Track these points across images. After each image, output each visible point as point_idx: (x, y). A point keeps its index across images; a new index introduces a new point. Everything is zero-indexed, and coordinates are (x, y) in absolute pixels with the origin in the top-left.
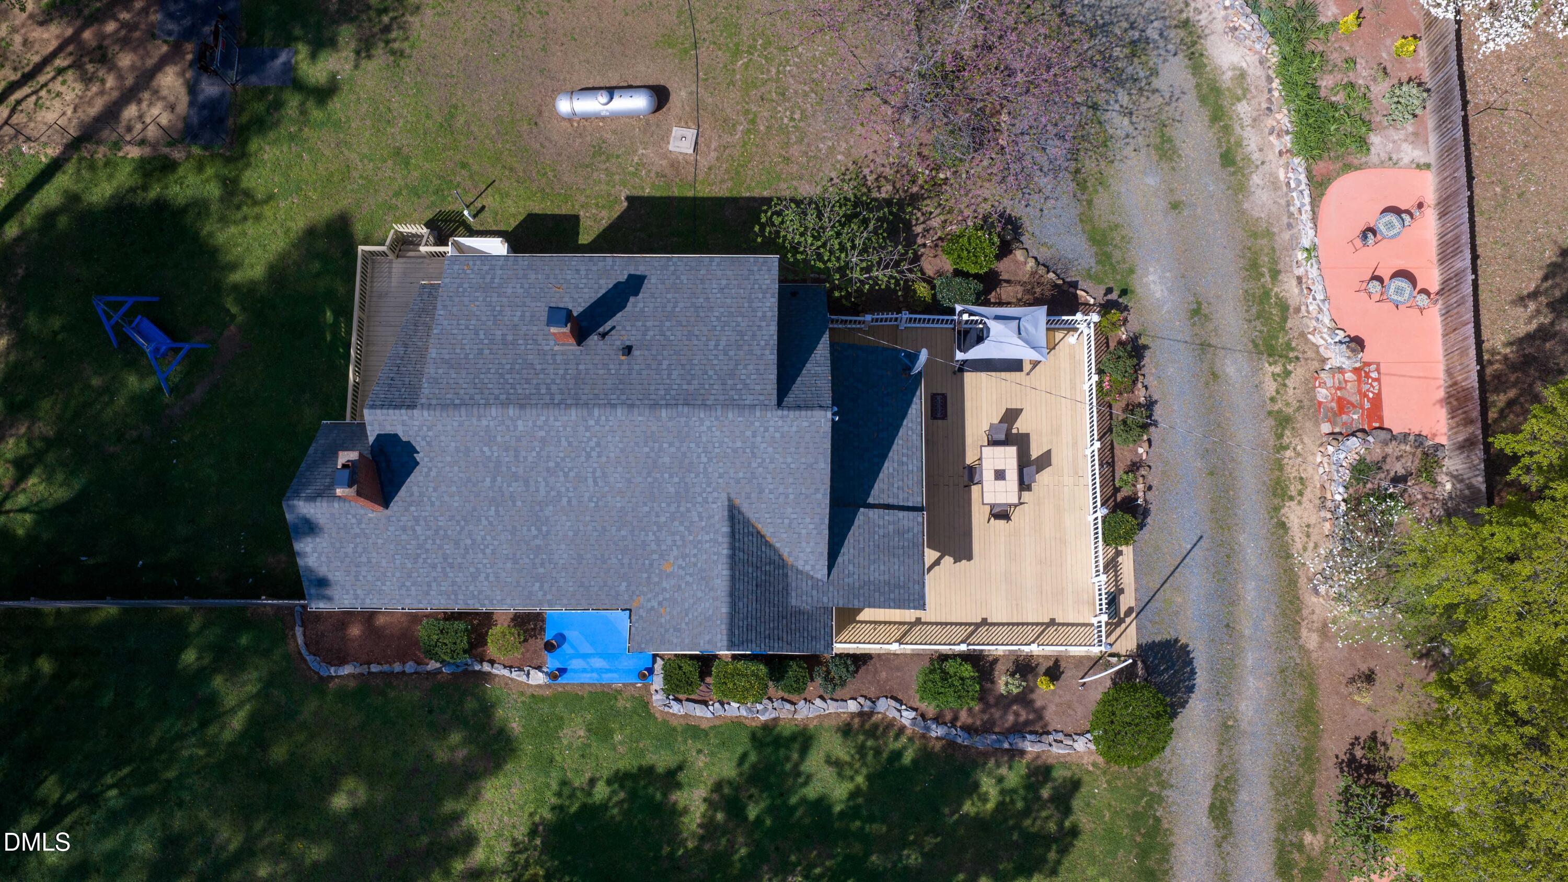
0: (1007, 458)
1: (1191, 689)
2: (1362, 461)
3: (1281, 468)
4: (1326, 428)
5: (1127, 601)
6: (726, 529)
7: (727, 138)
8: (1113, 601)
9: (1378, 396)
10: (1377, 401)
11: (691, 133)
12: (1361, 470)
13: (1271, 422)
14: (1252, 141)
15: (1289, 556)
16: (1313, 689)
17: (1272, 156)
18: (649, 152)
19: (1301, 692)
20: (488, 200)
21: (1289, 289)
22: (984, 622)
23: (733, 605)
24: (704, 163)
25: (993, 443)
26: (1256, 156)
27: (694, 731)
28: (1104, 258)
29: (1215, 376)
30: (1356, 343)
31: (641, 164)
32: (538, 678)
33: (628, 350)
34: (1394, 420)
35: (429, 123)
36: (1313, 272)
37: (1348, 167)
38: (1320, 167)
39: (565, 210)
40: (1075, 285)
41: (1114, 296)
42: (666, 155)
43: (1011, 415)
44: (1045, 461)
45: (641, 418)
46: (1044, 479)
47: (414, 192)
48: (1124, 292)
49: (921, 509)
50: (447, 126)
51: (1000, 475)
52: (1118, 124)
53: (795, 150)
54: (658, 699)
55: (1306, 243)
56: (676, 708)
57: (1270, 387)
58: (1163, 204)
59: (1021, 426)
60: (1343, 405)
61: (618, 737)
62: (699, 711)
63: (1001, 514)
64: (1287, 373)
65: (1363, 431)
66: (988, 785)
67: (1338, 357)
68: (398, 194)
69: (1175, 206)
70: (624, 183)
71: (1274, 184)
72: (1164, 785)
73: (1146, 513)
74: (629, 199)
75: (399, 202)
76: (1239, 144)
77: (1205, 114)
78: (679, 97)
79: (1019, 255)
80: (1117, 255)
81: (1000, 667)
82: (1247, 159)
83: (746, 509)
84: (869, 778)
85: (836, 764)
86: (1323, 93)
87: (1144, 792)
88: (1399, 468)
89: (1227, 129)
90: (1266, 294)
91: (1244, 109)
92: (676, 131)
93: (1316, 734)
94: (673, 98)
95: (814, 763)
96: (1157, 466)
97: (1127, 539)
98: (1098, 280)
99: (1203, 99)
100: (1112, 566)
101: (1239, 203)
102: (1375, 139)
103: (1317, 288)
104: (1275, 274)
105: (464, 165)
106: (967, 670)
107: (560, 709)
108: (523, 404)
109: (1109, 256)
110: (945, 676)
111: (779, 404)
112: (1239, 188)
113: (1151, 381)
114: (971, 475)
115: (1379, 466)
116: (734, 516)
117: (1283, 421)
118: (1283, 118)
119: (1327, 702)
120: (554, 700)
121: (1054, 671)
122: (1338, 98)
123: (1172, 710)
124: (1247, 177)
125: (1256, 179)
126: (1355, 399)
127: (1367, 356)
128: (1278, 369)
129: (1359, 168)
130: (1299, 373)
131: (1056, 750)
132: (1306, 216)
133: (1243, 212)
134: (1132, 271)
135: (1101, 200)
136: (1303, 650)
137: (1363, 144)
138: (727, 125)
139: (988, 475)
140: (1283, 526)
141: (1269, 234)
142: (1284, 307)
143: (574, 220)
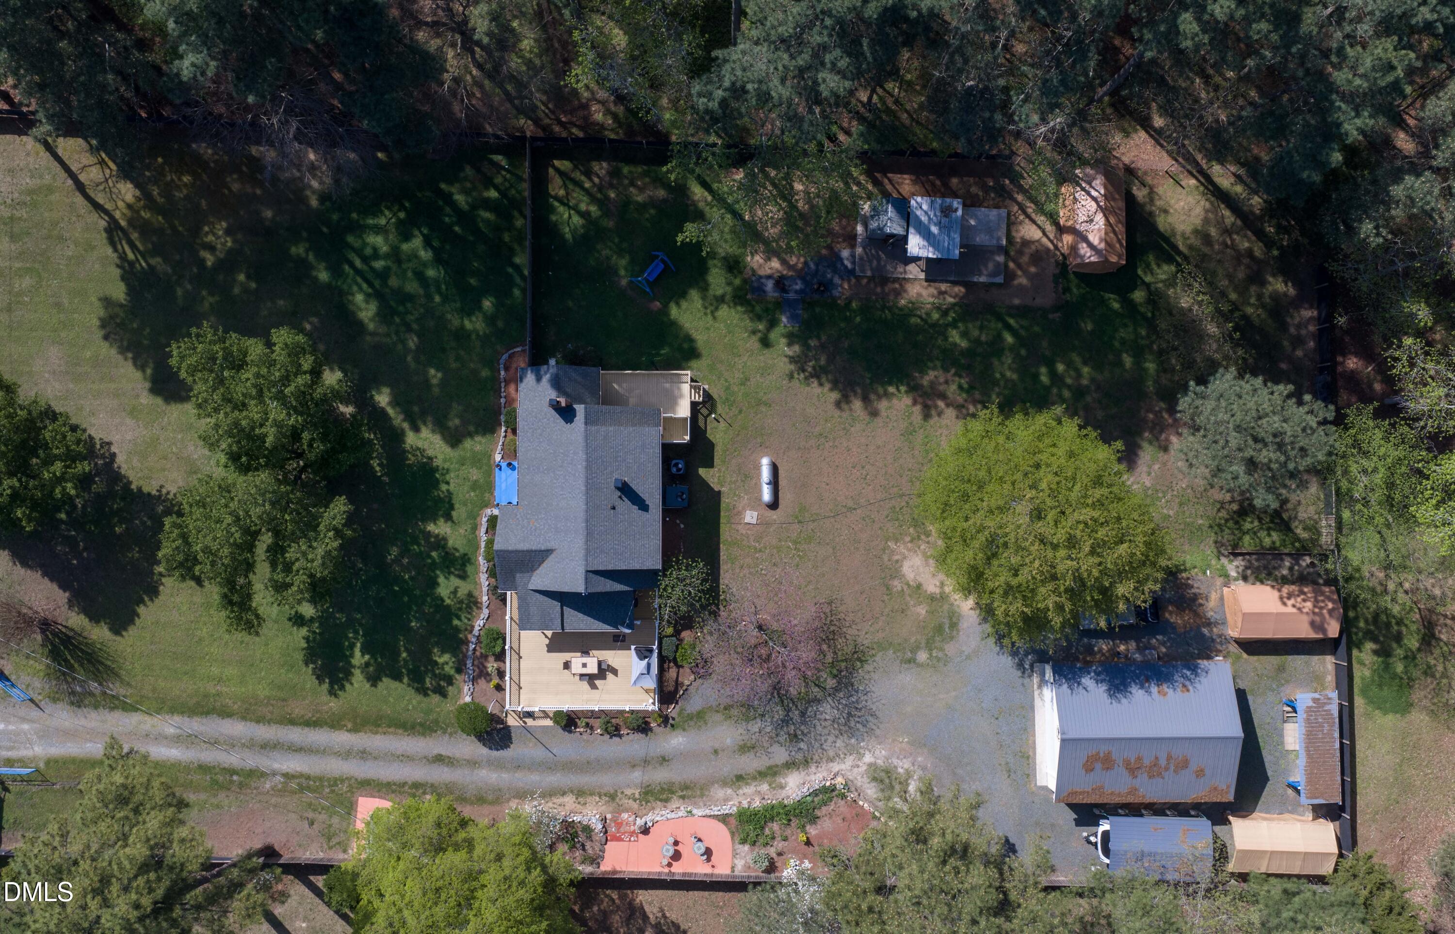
0: (593, 669)
1: (491, 749)
2: (592, 830)
3: (591, 794)
4: (609, 816)
5: (530, 722)
6: (543, 548)
7: (752, 538)
8: (530, 715)
9: (622, 840)
10: (619, 839)
11: (754, 521)
12: (588, 829)
13: (612, 791)
14: (749, 790)
15: (551, 796)
16: (492, 803)
17: (740, 799)
18: (746, 501)
19: (490, 798)
20: (722, 425)
21: (675, 803)
22: (520, 657)
23: (512, 552)
24: (740, 527)
25: (600, 663)
26: (741, 792)
27: (475, 528)
28: (690, 717)
29: (634, 766)
30: (646, 831)
31: (739, 497)
32: (498, 458)
33: (614, 508)
34: (611, 846)
35: (762, 394)
36: (680, 814)
37: (733, 834)
38: (733, 822)
39: (716, 461)
40: (677, 703)
41: (671, 721)
42: (744, 509)
43: (615, 672)
44: (594, 687)
45: (582, 515)
46: (585, 685)
47: (728, 388)
48: (672, 726)
49: (563, 628)
50: (760, 403)
51: (584, 665)
52: (756, 726)
53: (746, 571)
54: (488, 512)
55: (695, 811)
56: (485, 520)
57: (628, 792)
58: (717, 746)
59: (610, 676)
60: (619, 825)
61: (472, 494)
62: (483, 530)
63: (567, 666)
64: (635, 800)
65: (606, 832)
66: (447, 657)
67: (640, 822)
68: (726, 381)
69: (716, 752)
70: (730, 489)
71: (726, 800)
72: (451, 735)
73: (570, 732)
74: (719, 492)
75: (722, 381)
76: (747, 784)
77: (763, 769)
78: (773, 515)
79: (692, 677)
80: (692, 723)
81: (501, 664)
82: (739, 788)
83: (553, 556)
84: (449, 605)
85: (455, 590)
86: (770, 824)
87: (448, 726)
88: (588, 845)
89: (754, 778)
90: (673, 793)
91: (765, 787)
92: (755, 514)
93: (472, 804)
94: (773, 512)
95: (455, 581)
96: (592, 738)
97: (556, 722)
98: (680, 714)
99: (770, 768)
100: (545, 714)
101: (717, 782)
102: (746, 847)
103: (673, 815)
104: (683, 797)
105: (740, 412)
106: (498, 649)
107: (485, 468)
108: (588, 468)
109: (691, 719)
110: (496, 639)
111: (587, 571)
112: (725, 783)
113: (631, 736)
114: (586, 653)
115: (590, 838)
116: (548, 552)
117: (612, 797)
118: (757, 804)
119: (486, 809)
120: (489, 465)
121: (499, 688)
122: (767, 831)
123: (480, 738)
124: (730, 787)
125: (729, 791)
126: (622, 830)
127: (640, 835)
128: (637, 796)
129: (732, 839)
130: (635, 806)
131: (466, 688)
132: (708, 812)
133: (713, 784)
134: (684, 730)
135: (718, 717)
136: (509, 800)
137: (743, 842)
138: (759, 539)
139: (585, 660)
140: (564, 794)
141: (702, 796)
142: (667, 800)
143: (710, 464)
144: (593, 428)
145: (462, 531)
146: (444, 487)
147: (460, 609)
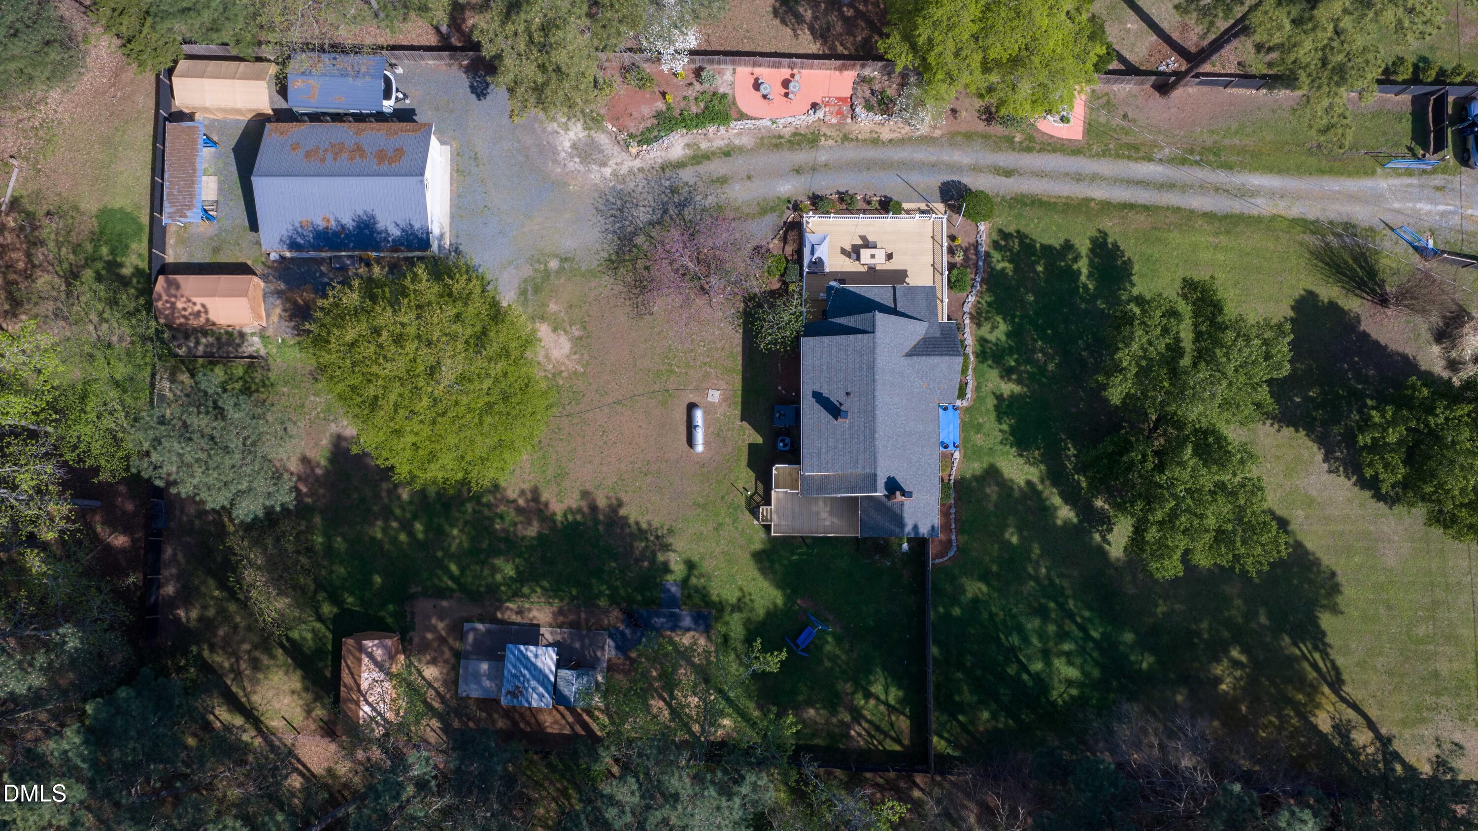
0: (865, 254)
1: (959, 182)
2: (865, 107)
3: (865, 140)
4: (849, 120)
5: (923, 207)
6: (915, 358)
7: (713, 375)
8: (923, 212)
9: (837, 98)
10: (839, 99)
11: (711, 392)
12: (869, 107)
13: (846, 143)
14: (719, 143)
15: (903, 139)
16: (958, 133)
17: (727, 135)
18: (719, 411)
19: (959, 138)
20: (740, 485)
21: (787, 132)
22: (933, 265)
23: (946, 355)
24: (725, 387)
25: (858, 259)
26: (726, 142)
27: (978, 388)
28: (773, 209)
29: (826, 165)
30: (814, 106)
31: (724, 415)
32: (957, 455)
33: (848, 394)
34: (848, 93)
35: (702, 515)
36: (782, 121)
37: (734, 102)
38: (733, 114)
39: (745, 450)
40: (785, 223)
41: (790, 206)
42: (720, 404)
43: (843, 251)
44: (863, 238)
45: (879, 386)
46: (871, 239)
47: (735, 521)
48: (789, 202)
49: (894, 288)
50: (704, 506)
51: (873, 256)
52: (711, 200)
53: (719, 345)
54: (965, 403)
55: (769, 123)
56: (968, 396)
57: (831, 142)
58: (748, 183)
59: (848, 248)
60: (840, 113)
61: (981, 420)
62: (970, 386)
63: (889, 257)
64: (825, 135)
65: (852, 106)
66: (999, 266)
67: (820, 114)
68: (736, 528)
69: (749, 178)
70: (733, 423)
71: (740, 134)
72: (997, 195)
73: (885, 197)
74: (742, 420)
75: (740, 527)
76: (720, 149)
77: (706, 162)
78: (692, 398)
79: (771, 246)
80: (771, 204)
81: (952, 260)
82: (727, 145)
83: (906, 351)
84: (998, 314)
85: (994, 328)
86: (699, 111)
87: (1001, 203)
88: (868, 92)
89: (713, 153)
90: (789, 141)
91: (704, 145)
92: (710, 399)
93: (976, 133)
94: (693, 401)
95: (992, 337)
96: (866, 191)
97: (899, 204)
98: (783, 212)
99: (699, 163)
100: (908, 212)
101: (748, 150)
102: (721, 90)
103: (789, 120)
104: (780, 137)
105: (723, 498)
106: (955, 272)
107: (969, 446)
108: (873, 432)
109: (772, 208)
110: (958, 281)
111: (873, 332)
112: (741, 150)
113: (828, 192)
114: (872, 269)
115: (867, 101)
116: (910, 354)
117: (846, 138)
118: (712, 129)
119: (963, 128)
120: (966, 448)
121: (952, 238)
122: (702, 105)
123: (968, 190)
124: (736, 146)
125: (737, 142)
126: (837, 108)
127: (819, 102)
128: (823, 139)
129: (734, 98)
130: (824, 130)
131: (984, 238)
132: (757, 122)
133: (752, 149)
134: (779, 198)
135: (747, 210)
136: (942, 136)
137: (724, 96)
138: (707, 375)
139: (872, 261)
140: (891, 141)
141: (762, 138)
142: (795, 134)
143: (752, 447)
144: (868, 470)
145: (990, 385)
146: (1005, 427)
147: (987, 312)
